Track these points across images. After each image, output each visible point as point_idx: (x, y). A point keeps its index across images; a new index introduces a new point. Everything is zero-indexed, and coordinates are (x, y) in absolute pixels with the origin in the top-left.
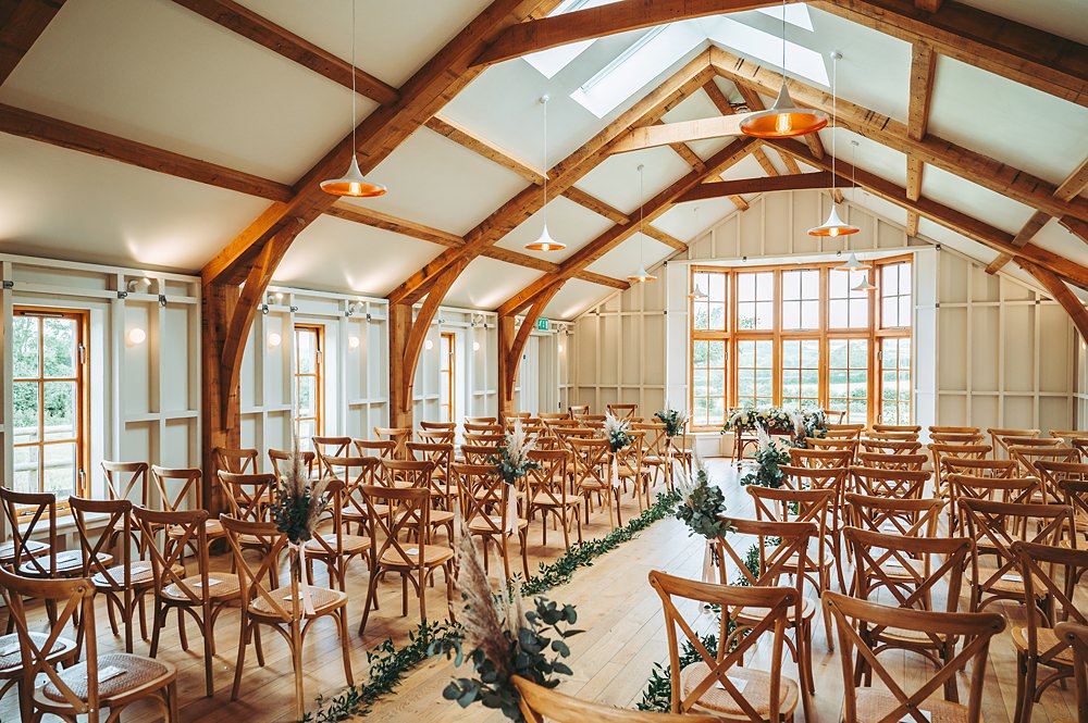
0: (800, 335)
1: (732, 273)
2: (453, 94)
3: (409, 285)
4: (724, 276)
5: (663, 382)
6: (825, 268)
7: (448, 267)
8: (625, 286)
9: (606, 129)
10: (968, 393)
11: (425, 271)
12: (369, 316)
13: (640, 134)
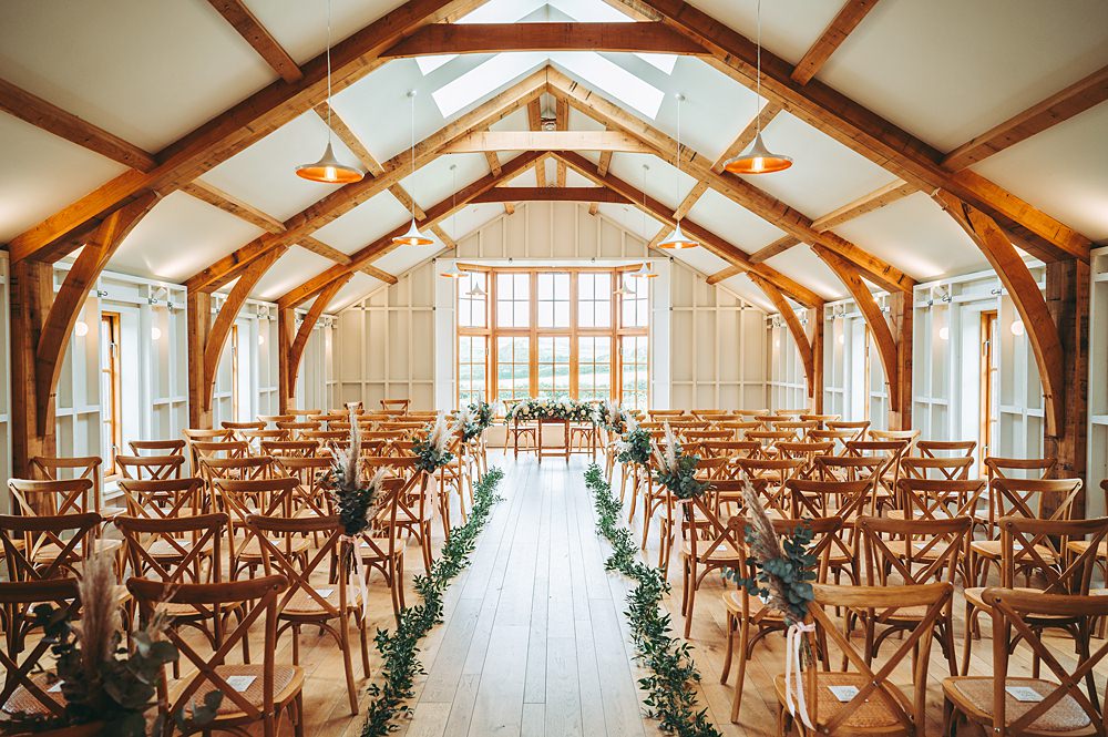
0: (554, 332)
1: (492, 273)
2: (354, 80)
3: (214, 271)
4: (484, 275)
5: (432, 377)
6: (573, 272)
7: (264, 254)
8: (393, 281)
9: (446, 129)
10: (694, 383)
11: (235, 257)
12: (169, 305)
13: (476, 137)
